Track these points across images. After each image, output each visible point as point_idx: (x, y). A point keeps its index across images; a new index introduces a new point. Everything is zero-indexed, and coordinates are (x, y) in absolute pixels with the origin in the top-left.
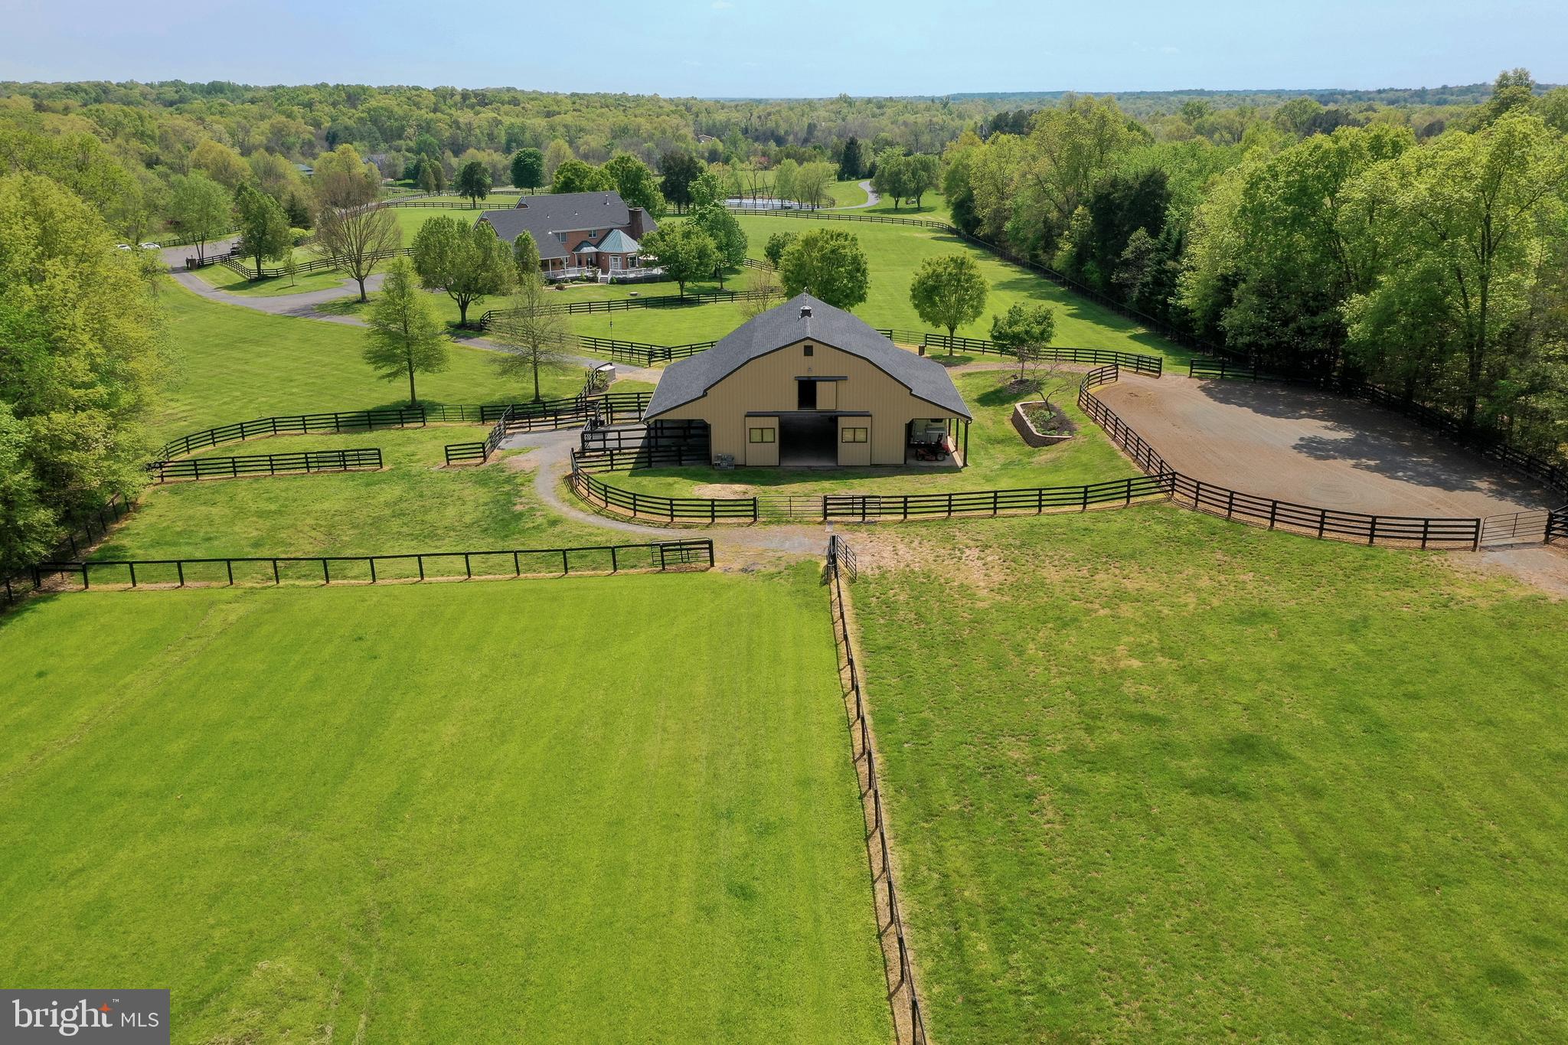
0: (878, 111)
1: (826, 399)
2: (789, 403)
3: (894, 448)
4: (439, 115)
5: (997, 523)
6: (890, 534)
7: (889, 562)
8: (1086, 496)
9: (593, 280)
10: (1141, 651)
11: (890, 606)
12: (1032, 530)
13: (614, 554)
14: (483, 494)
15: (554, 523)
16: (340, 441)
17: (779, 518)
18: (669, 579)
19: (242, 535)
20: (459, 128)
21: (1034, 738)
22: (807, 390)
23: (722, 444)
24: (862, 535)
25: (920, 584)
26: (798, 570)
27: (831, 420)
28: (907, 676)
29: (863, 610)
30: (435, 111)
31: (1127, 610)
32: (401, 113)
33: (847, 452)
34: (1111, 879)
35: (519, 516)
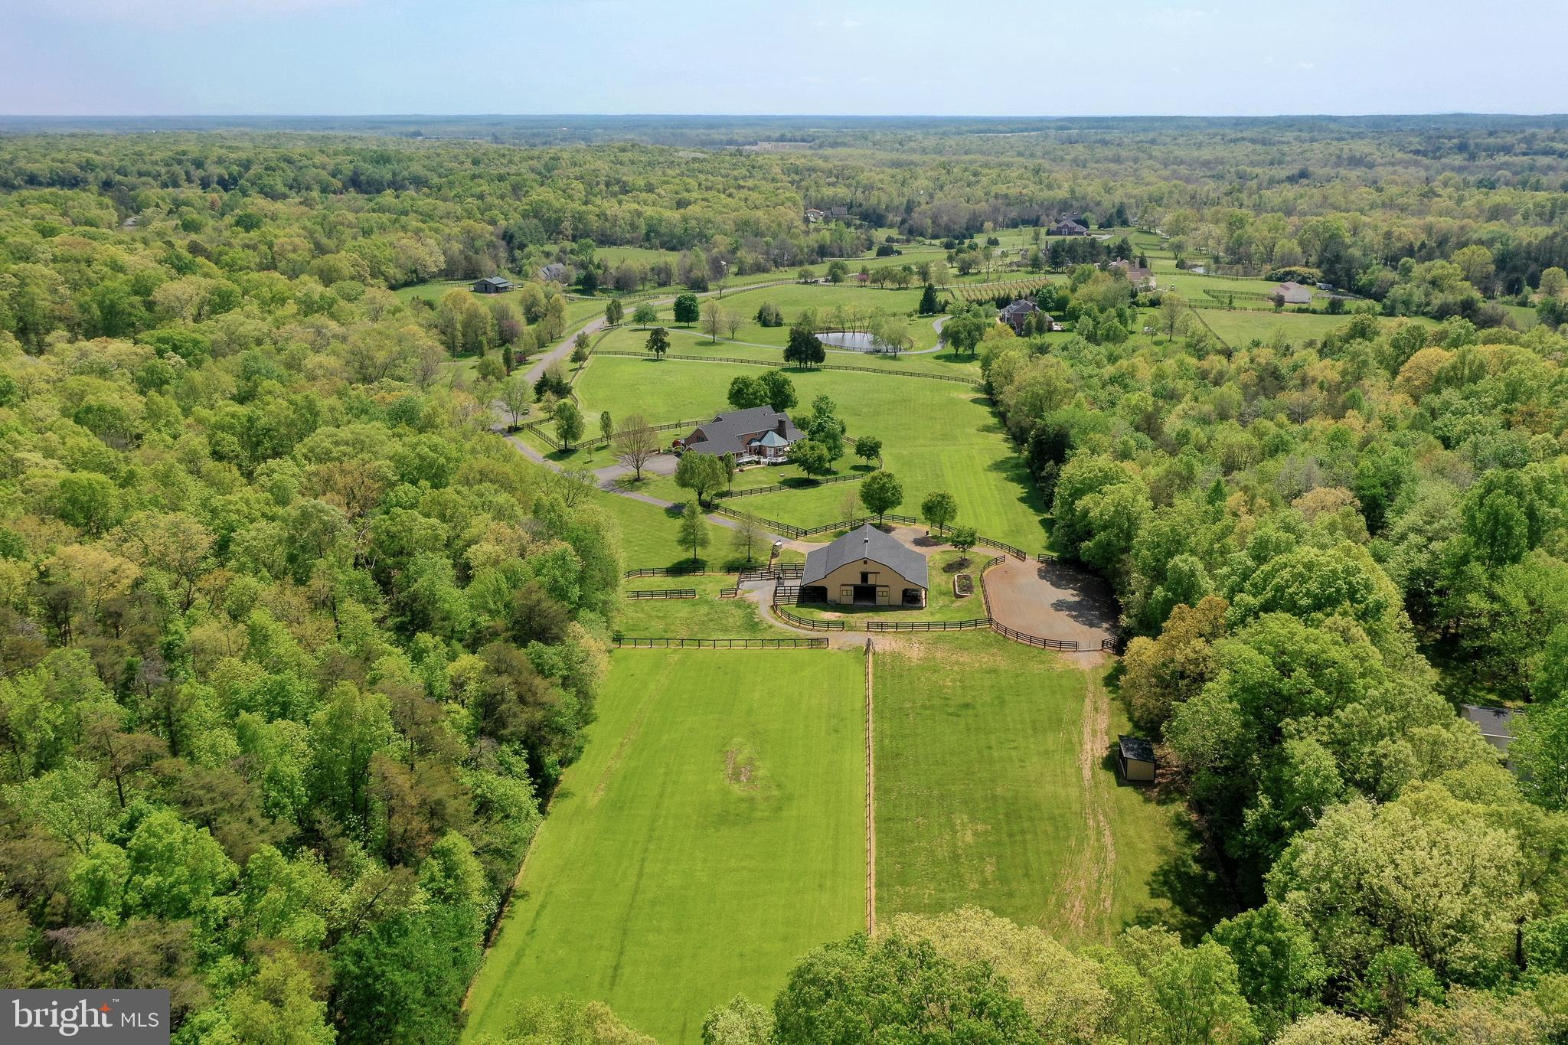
0: (972, 179)
1: (871, 580)
2: (858, 582)
3: (897, 597)
4: (590, 207)
5: (928, 634)
6: (890, 637)
7: (887, 648)
8: (961, 624)
9: (758, 463)
10: (954, 681)
11: (885, 664)
12: (939, 638)
13: (795, 642)
14: (739, 613)
15: (771, 627)
16: (672, 583)
17: (852, 629)
18: (813, 651)
19: (657, 627)
20: (606, 220)
21: (914, 702)
22: (865, 576)
23: (832, 594)
24: (880, 637)
25: (896, 656)
26: (856, 649)
27: (873, 589)
28: (884, 685)
29: (875, 663)
30: (586, 203)
31: (956, 668)
32: (558, 205)
33: (879, 601)
34: (920, 731)
35: (757, 624)
